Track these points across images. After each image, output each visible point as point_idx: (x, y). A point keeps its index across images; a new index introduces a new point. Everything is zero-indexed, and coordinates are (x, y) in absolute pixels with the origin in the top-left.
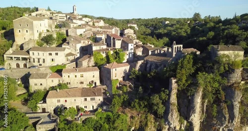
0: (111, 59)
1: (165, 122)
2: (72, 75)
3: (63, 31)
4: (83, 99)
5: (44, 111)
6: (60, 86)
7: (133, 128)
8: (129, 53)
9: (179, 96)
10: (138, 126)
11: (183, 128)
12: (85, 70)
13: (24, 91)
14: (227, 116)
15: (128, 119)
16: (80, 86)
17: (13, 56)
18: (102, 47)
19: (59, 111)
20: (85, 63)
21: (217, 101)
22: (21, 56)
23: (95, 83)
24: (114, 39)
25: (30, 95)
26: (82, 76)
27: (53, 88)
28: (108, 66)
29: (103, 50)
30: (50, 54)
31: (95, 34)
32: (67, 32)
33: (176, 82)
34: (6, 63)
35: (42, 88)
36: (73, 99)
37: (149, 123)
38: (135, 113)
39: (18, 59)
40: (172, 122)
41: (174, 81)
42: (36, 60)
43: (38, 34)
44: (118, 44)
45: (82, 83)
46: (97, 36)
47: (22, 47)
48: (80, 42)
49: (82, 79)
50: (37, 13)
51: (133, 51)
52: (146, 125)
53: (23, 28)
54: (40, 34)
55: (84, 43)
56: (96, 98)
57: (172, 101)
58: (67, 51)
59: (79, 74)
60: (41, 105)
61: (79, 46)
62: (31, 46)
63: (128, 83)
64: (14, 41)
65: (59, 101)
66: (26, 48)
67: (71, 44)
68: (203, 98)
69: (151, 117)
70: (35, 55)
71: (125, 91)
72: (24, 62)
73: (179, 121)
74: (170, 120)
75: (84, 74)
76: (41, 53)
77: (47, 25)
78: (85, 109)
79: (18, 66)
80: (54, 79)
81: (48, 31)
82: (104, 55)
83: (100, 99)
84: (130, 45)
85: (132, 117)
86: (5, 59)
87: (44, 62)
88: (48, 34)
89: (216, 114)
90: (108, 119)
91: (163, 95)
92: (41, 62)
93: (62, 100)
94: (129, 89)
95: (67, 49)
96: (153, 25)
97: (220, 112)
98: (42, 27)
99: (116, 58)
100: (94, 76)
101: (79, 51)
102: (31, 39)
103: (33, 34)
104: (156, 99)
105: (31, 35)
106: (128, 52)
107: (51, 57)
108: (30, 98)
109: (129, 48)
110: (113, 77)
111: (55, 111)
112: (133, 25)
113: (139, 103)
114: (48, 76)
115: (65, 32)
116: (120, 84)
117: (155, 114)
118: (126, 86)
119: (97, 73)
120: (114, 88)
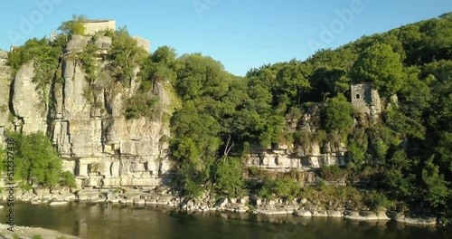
14: (60, 100)
73: (9, 119)
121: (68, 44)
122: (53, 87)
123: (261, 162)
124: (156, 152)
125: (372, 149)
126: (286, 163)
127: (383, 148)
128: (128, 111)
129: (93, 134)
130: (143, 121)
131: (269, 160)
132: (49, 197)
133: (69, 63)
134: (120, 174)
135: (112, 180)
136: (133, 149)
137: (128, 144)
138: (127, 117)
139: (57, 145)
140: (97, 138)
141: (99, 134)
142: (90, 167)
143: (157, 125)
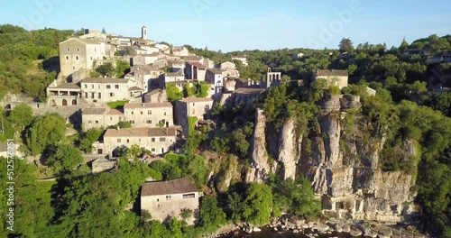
0: (190, 92)
1: (250, 163)
2: (137, 111)
3: (127, 59)
4: (150, 138)
5: (100, 151)
6: (121, 125)
7: (212, 173)
8: (216, 88)
9: (267, 132)
10: (217, 170)
11: (274, 172)
12: (154, 106)
13: (74, 132)
14: (323, 152)
15: (206, 162)
16: (147, 125)
17: (59, 90)
18: (178, 78)
19: (118, 153)
20: (154, 97)
21: (312, 135)
22: (69, 90)
23: (167, 123)
24: (195, 68)
25: (83, 135)
26: (150, 113)
27: (112, 127)
28: (184, 100)
29: (179, 82)
30: (108, 87)
31: (170, 63)
32: (131, 60)
33: (263, 113)
34: (49, 100)
35: (99, 126)
36: (138, 138)
37: (231, 166)
38: (215, 155)
39: (65, 93)
40: (257, 161)
41: (260, 111)
43: (92, 62)
44: (201, 76)
45: (150, 122)
46: (174, 66)
47: (70, 79)
48: (149, 73)
49: (150, 117)
50: (88, 35)
51: (221, 84)
52: (228, 167)
53: (71, 54)
54: (94, 62)
55: (154, 74)
56: (166, 138)
57: (258, 136)
58: (131, 84)
59: (145, 111)
60: (96, 146)
61: (147, 78)
62: (82, 77)
63: (209, 122)
64: (58, 70)
65: (119, 141)
66: (75, 79)
67: (136, 75)
68: (297, 131)
69: (234, 159)
70: (88, 88)
71: (205, 131)
72: (74, 97)
73: (268, 162)
74: (255, 158)
75: (153, 110)
76: (96, 85)
77: (104, 51)
78: (153, 153)
79: (65, 102)
80: (113, 116)
81: (104, 58)
82: (180, 89)
83: (172, 140)
84: (216, 76)
85: (211, 160)
86: (48, 93)
87: (100, 97)
88: (105, 61)
89: (310, 151)
90: (181, 163)
91: (247, 129)
92: (96, 97)
93: (124, 140)
94: (210, 129)
95: (131, 81)
96: (275, 59)
97: (315, 149)
98: (98, 53)
99: (196, 92)
100: (166, 113)
101: (146, 85)
102: (82, 68)
103: (85, 61)
104: (238, 134)
105: (83, 62)
106: (213, 86)
107: (109, 91)
108: (84, 139)
109: (216, 81)
110: (190, 114)
111: (114, 152)
112: (241, 59)
113: (219, 141)
114: (106, 112)
115: (128, 60)
116: (199, 124)
117: (238, 153)
118: (206, 124)
119: (170, 110)
120: (191, 127)
121: (327, 103)
122: (314, 140)
124: (406, 198)
128: (386, 164)
129: (345, 179)
130: (397, 174)
132: (306, 227)
133: (334, 122)
134: (364, 210)
135: (357, 215)
136: (386, 197)
137: (381, 191)
138: (384, 171)
139: (313, 186)
140: (349, 182)
141: (351, 180)
142: (341, 205)
143: (409, 177)
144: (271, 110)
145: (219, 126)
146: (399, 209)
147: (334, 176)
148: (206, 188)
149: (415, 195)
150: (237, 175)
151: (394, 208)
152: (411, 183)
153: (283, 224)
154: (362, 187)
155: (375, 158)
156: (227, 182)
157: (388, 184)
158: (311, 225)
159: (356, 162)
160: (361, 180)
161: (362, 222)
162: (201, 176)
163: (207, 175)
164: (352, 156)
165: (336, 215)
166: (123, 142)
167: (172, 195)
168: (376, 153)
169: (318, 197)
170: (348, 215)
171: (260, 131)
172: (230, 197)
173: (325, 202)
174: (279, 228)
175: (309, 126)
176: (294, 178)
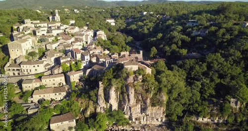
0: (73, 67)
1: (97, 105)
2: (48, 80)
4: (54, 94)
5: (32, 102)
6: (41, 87)
7: (82, 109)
8: (86, 62)
10: (84, 108)
11: (108, 107)
12: (56, 76)
13: (20, 91)
14: (127, 100)
15: (79, 104)
16: (53, 86)
17: (10, 68)
18: (67, 59)
19: (40, 102)
20: (56, 71)
21: (122, 93)
22: (15, 68)
23: (63, 84)
24: (76, 52)
25: (24, 93)
26: (54, 80)
27: (37, 89)
28: (69, 73)
29: (68, 61)
30: (34, 66)
31: (65, 47)
32: (46, 46)
33: (102, 84)
34: (6, 73)
35: (30, 89)
36: (48, 95)
37: (90, 106)
38: (83, 101)
39: (14, 70)
41: (100, 83)
42: (26, 70)
43: (25, 51)
44: (79, 56)
45: (54, 84)
46: (67, 49)
47: (15, 60)
48: (54, 56)
49: (54, 82)
52: (88, 106)
53: (15, 48)
54: (27, 51)
55: (57, 55)
56: (62, 93)
57: (100, 94)
58: (45, 63)
59: (52, 79)
60: (30, 99)
61: (53, 59)
62: (21, 60)
63: (81, 83)
64: (9, 57)
65: (40, 96)
66: (18, 62)
67: (47, 58)
68: (116, 91)
69: (91, 102)
70: (24, 67)
71: (79, 88)
72: (18, 72)
73: (105, 104)
74: (99, 103)
75: (55, 79)
76: (28, 66)
77: (31, 43)
78: (56, 100)
79: (14, 74)
80: (37, 83)
81: (32, 47)
82: (69, 65)
83: (64, 94)
84: (86, 57)
85: (82, 103)
86: (5, 70)
88: (33, 50)
89: (122, 99)
90: (68, 105)
91: (95, 90)
92: (29, 72)
94: (81, 87)
95: (45, 61)
97: (124, 98)
98: (28, 45)
99: (76, 67)
100: (61, 79)
101: (53, 62)
102: (20, 56)
103: (22, 52)
104: (92, 93)
105: (20, 52)
107: (35, 68)
108: (23, 95)
109: (86, 59)
110: (72, 80)
111: (38, 101)
112: (111, 20)
113: (84, 96)
114: (33, 81)
115: (44, 47)
116: (77, 84)
118: (80, 85)
119: (63, 78)
120: (73, 86)
121: (128, 79)
122: (123, 95)
123: (198, 119)
124: (161, 116)
125: (236, 120)
126: (206, 120)
127: (239, 120)
128: (153, 104)
129: (137, 109)
130: (158, 107)
131: (200, 120)
133: (130, 88)
134: (146, 120)
135: (143, 122)
136: (154, 116)
137: (152, 114)
138: (152, 106)
139: (124, 113)
140: (139, 110)
141: (140, 109)
142: (136, 119)
143: (162, 108)
144: (105, 83)
145: (85, 86)
146: (160, 120)
147: (132, 109)
148: (80, 115)
149: (165, 114)
150: (93, 110)
151: (157, 120)
152: (163, 110)
153: (113, 128)
154: (144, 112)
155: (148, 101)
156: (88, 113)
157: (154, 111)
158: (125, 128)
159: (141, 103)
160: (143, 110)
161: (146, 125)
162: (77, 111)
163: (80, 110)
164: (139, 100)
165: (135, 123)
166: (42, 96)
167: (64, 122)
168: (148, 99)
169: (127, 117)
170: (140, 123)
171: (101, 92)
172: (89, 120)
173: (130, 118)
174: (111, 130)
175: (121, 89)
176: (117, 109)
